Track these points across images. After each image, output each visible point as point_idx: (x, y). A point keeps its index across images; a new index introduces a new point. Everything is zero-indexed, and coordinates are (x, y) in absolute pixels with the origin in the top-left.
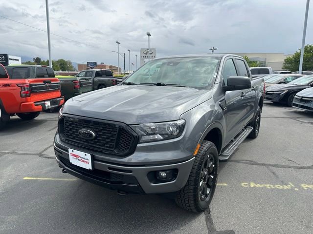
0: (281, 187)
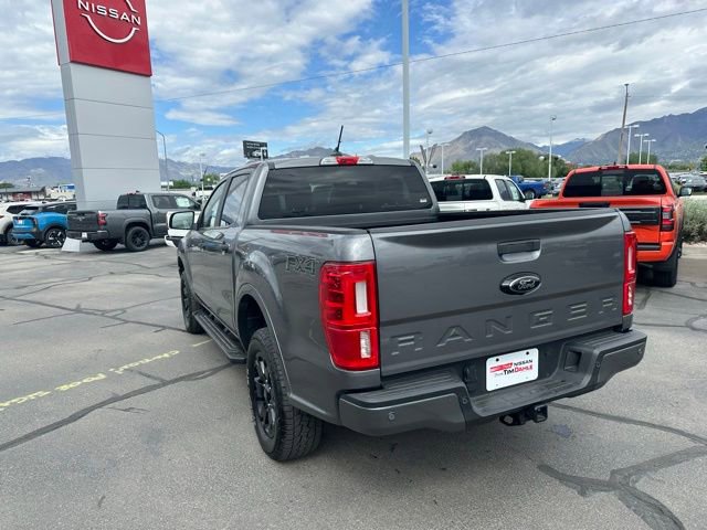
0: (131, 365)
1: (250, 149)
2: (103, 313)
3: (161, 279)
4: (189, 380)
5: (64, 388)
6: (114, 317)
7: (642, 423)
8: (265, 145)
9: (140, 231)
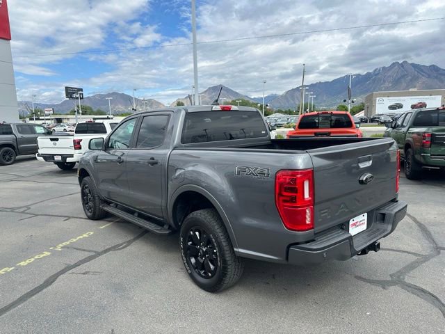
0: (64, 244)
1: (70, 92)
2: (13, 210)
3: (41, 185)
4: (115, 250)
5: (23, 263)
6: (23, 212)
7: (388, 250)
8: (81, 90)
9: (9, 150)
